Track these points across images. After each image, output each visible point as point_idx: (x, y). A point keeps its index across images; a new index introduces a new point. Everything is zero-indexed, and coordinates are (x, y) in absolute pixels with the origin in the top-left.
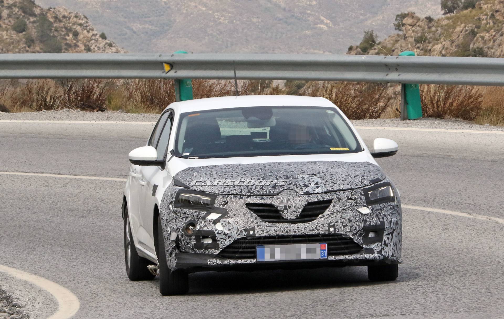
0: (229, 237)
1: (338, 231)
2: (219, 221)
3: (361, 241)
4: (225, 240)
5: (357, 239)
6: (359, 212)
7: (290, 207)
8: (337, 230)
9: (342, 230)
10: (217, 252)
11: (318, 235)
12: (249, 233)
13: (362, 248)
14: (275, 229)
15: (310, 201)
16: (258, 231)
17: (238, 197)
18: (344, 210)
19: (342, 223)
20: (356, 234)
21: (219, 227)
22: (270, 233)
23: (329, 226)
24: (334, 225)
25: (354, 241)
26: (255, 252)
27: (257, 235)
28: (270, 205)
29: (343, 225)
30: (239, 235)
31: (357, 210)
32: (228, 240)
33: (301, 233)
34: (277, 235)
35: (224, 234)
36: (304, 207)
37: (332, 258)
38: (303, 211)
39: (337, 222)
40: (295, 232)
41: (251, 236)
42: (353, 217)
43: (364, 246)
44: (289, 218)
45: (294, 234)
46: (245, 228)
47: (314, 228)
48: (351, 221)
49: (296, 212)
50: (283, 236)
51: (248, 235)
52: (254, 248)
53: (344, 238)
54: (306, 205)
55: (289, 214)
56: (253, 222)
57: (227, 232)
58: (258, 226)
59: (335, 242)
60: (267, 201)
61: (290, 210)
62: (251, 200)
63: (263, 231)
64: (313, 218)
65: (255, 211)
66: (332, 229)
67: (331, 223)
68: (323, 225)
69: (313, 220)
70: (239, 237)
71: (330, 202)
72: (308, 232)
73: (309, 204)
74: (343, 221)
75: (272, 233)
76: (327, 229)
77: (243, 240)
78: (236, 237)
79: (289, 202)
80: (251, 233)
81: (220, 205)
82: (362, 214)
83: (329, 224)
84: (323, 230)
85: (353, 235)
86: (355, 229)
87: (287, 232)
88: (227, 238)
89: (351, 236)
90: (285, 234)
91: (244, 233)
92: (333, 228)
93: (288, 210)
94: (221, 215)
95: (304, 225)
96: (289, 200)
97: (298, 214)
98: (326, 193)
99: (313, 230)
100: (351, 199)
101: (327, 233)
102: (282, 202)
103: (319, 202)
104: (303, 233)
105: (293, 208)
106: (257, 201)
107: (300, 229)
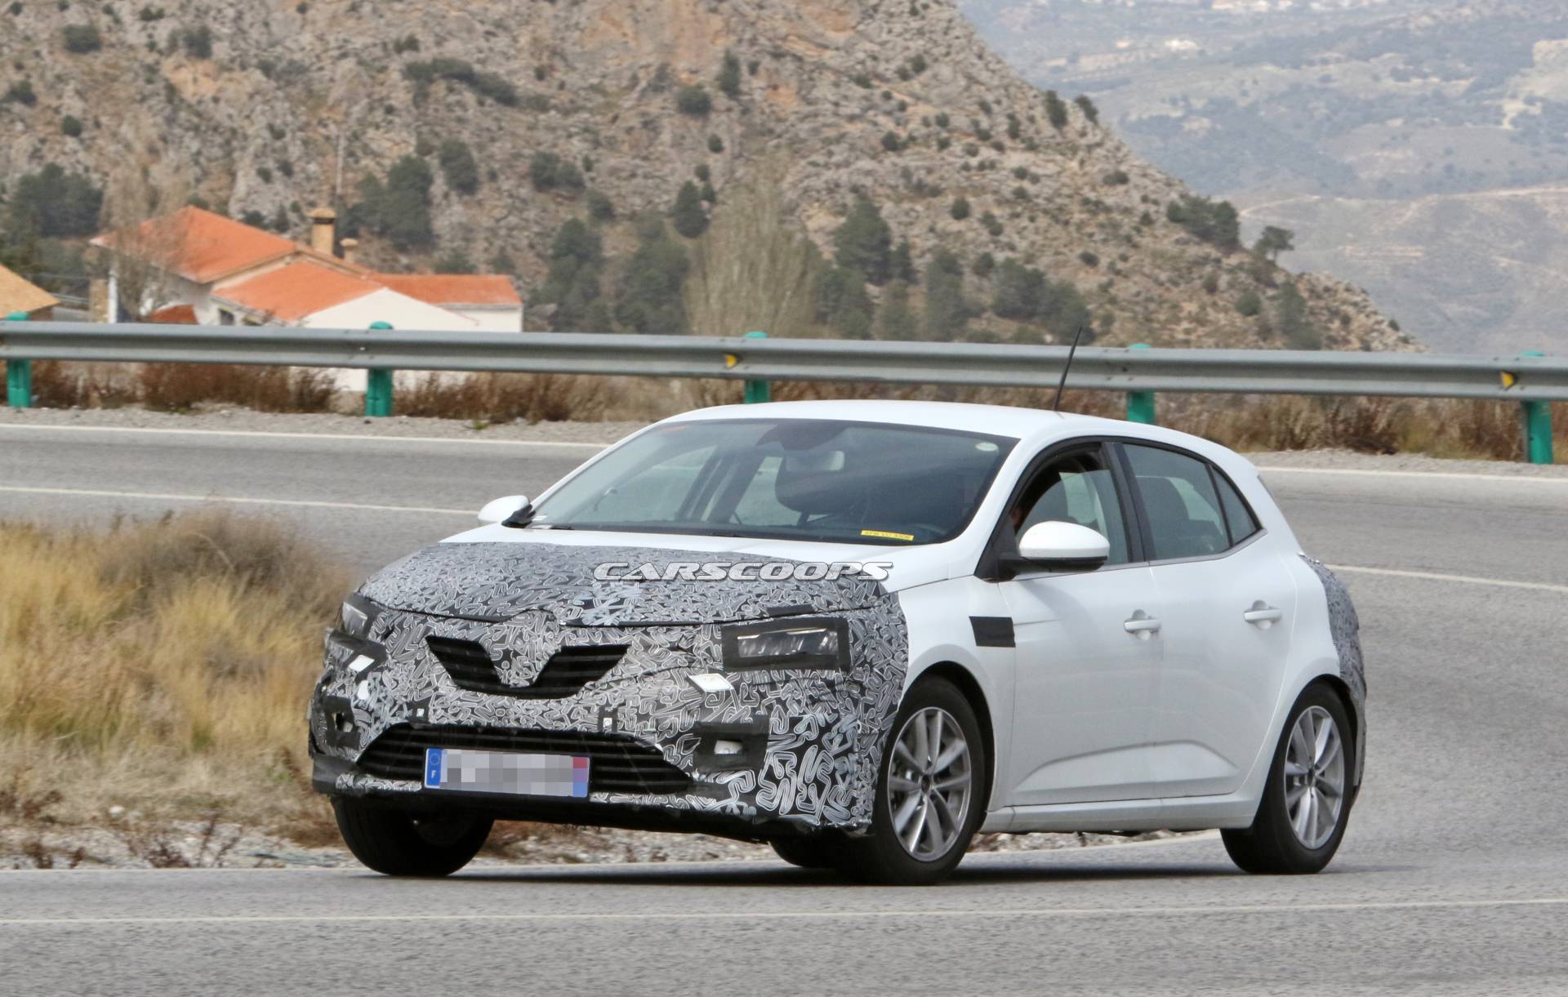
0: (377, 719)
1: (623, 729)
2: (365, 678)
3: (689, 762)
4: (369, 725)
5: (675, 756)
6: (692, 683)
7: (516, 654)
8: (620, 726)
9: (631, 727)
10: (356, 756)
11: (573, 734)
12: (415, 712)
13: (691, 779)
14: (473, 709)
15: (569, 644)
16: (435, 711)
17: (422, 617)
18: (650, 674)
19: (638, 708)
20: (673, 741)
21: (363, 692)
22: (460, 717)
23: (602, 714)
24: (615, 711)
25: (666, 758)
26: (420, 764)
27: (433, 720)
28: (475, 646)
29: (638, 714)
30: (394, 715)
31: (687, 679)
32: (374, 727)
33: (531, 725)
34: (477, 724)
35: (367, 711)
36: (552, 658)
37: (600, 798)
38: (547, 668)
39: (624, 704)
40: (518, 720)
41: (419, 720)
42: (671, 696)
43: (696, 776)
44: (511, 683)
45: (515, 725)
46: (409, 699)
47: (565, 715)
48: (664, 706)
49: (529, 668)
50: (490, 730)
51: (413, 718)
52: (422, 752)
53: (641, 748)
54: (557, 654)
55: (513, 672)
56: (429, 684)
57: (373, 705)
58: (437, 697)
59: (615, 756)
60: (473, 633)
61: (517, 662)
62: (440, 629)
63: (446, 710)
64: (572, 689)
65: (443, 657)
66: (608, 722)
67: (608, 704)
68: (588, 709)
69: (570, 694)
70: (394, 721)
71: (621, 650)
72: (548, 725)
73: (567, 651)
74: (640, 703)
75: (467, 719)
76: (596, 720)
77: (404, 732)
78: (390, 719)
79: (519, 642)
80: (420, 713)
81: (378, 635)
82: (701, 691)
83: (602, 708)
84: (585, 722)
85: (663, 743)
86: (670, 728)
87: (500, 719)
88: (372, 721)
89: (659, 747)
90: (494, 722)
91: (406, 713)
92: (610, 720)
93: (510, 661)
94: (372, 661)
95: (546, 704)
96: (521, 636)
97: (534, 675)
98: (622, 627)
99: (562, 720)
100: (678, 648)
101: (595, 730)
102: (503, 640)
103: (593, 650)
104: (537, 724)
105: (523, 657)
106: (452, 630)
107: (531, 713)
